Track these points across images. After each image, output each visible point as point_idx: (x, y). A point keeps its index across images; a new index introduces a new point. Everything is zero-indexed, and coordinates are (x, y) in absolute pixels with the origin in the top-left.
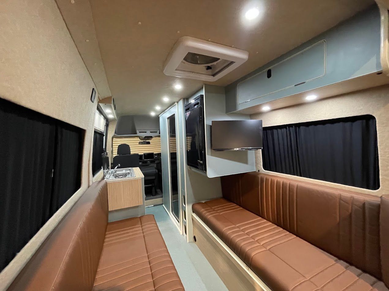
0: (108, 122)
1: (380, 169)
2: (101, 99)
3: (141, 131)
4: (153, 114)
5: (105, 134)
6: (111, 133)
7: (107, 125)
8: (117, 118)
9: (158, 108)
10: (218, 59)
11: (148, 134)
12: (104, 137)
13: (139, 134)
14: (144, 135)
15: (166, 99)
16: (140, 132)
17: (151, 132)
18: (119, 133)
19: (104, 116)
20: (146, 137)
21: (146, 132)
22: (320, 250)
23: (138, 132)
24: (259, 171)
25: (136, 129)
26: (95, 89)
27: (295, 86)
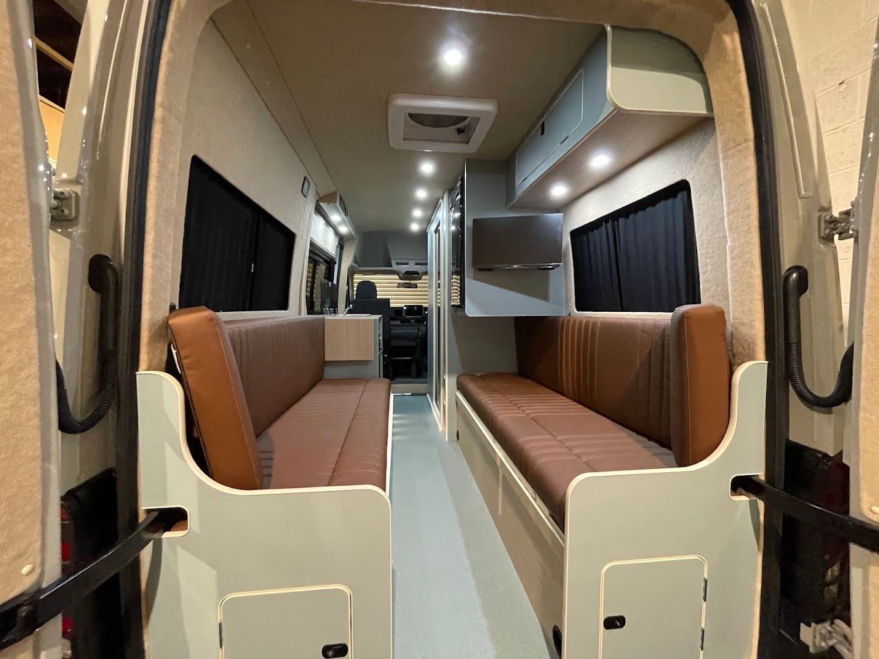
0: (342, 241)
1: (700, 272)
2: (321, 196)
3: (399, 261)
4: (415, 227)
5: (337, 261)
6: (347, 262)
7: (341, 246)
8: (357, 235)
9: (417, 213)
10: (466, 118)
11: (412, 267)
12: (336, 266)
13: (395, 267)
14: (404, 268)
15: (421, 194)
16: (397, 264)
17: (416, 264)
18: (361, 263)
19: (333, 229)
20: (407, 273)
21: (407, 264)
22: (619, 426)
23: (393, 263)
24: (570, 315)
25: (392, 257)
26: (309, 178)
27: (562, 143)
